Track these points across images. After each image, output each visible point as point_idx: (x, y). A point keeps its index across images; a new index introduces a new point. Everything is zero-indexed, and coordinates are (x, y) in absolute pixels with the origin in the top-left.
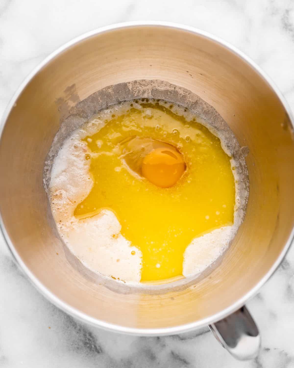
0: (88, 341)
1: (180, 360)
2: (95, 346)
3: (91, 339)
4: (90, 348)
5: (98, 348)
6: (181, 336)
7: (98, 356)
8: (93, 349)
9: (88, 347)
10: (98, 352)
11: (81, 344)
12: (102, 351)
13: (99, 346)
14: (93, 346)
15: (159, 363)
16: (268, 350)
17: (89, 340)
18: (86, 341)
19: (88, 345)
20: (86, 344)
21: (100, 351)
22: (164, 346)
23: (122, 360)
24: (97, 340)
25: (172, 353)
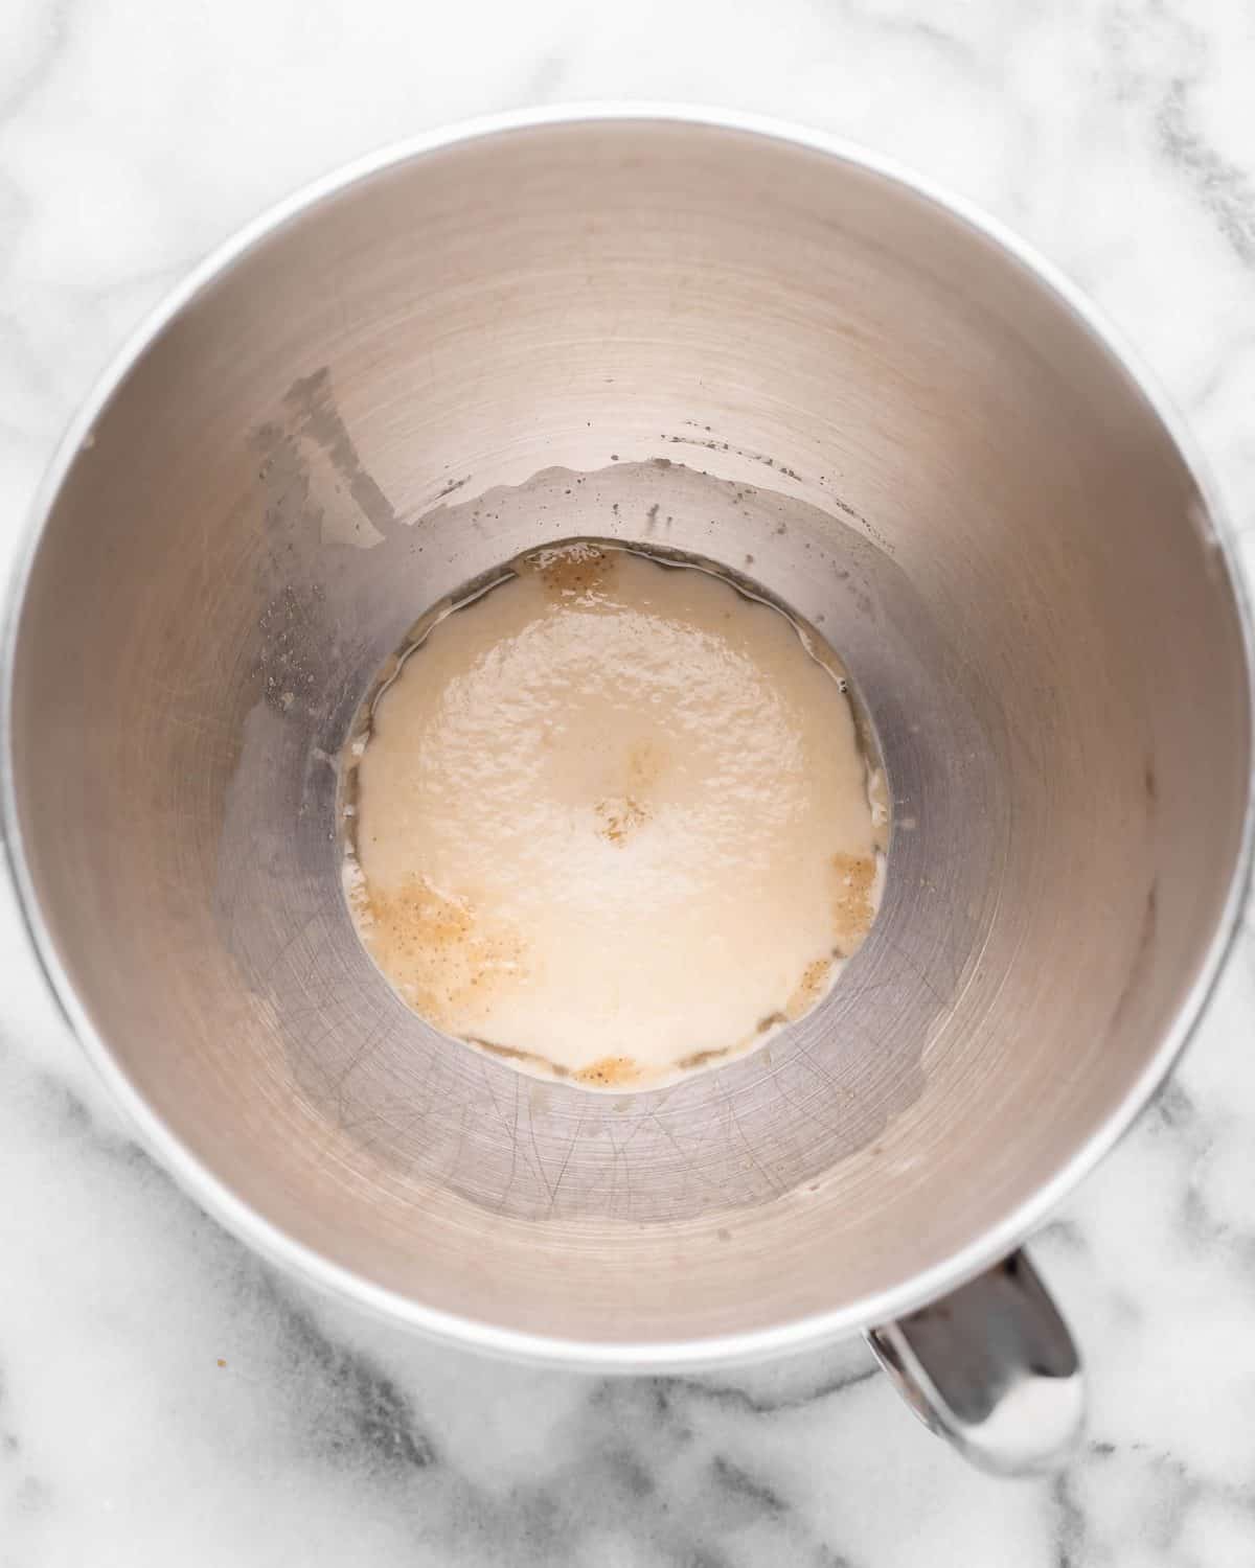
0: (376, 1418)
1: (752, 1491)
2: (406, 1438)
3: (389, 1408)
4: (386, 1445)
5: (417, 1444)
6: (754, 1397)
7: (418, 1477)
8: (396, 1450)
9: (379, 1442)
10: (420, 1462)
11: (349, 1428)
12: (433, 1458)
13: (423, 1438)
14: (398, 1439)
15: (665, 1506)
16: (1106, 1449)
17: (381, 1411)
18: (369, 1417)
19: (377, 1434)
20: (368, 1427)
21: (427, 1458)
22: (686, 1435)
23: (514, 1494)
24: (412, 1413)
25: (720, 1465)
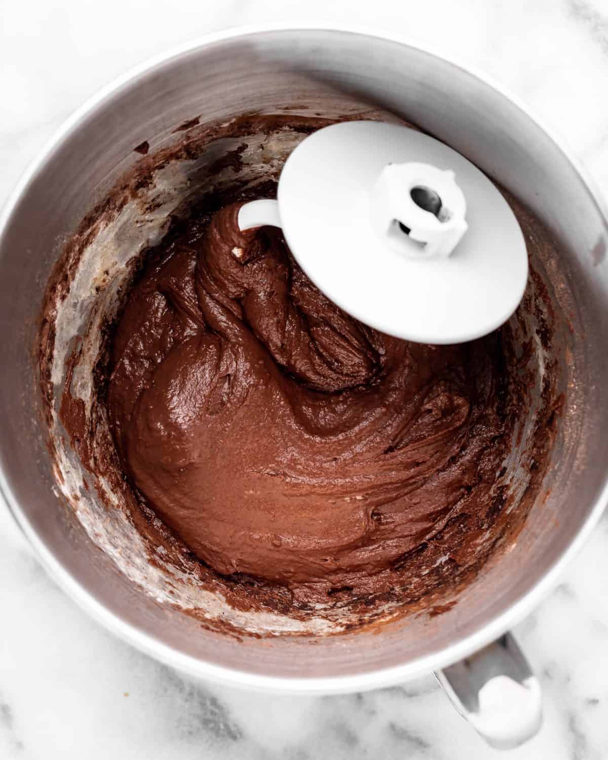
0: (209, 717)
1: (410, 739)
2: (226, 726)
3: (217, 711)
4: (217, 731)
5: (233, 729)
6: (408, 689)
7: (234, 746)
8: (221, 732)
9: (212, 729)
10: (234, 738)
11: (196, 723)
12: (241, 734)
13: (236, 725)
14: (222, 727)
15: (365, 751)
16: (594, 702)
17: (212, 713)
18: (206, 717)
19: (211, 725)
20: (206, 722)
21: (238, 736)
22: (373, 713)
23: (286, 750)
24: (228, 713)
25: (392, 727)
